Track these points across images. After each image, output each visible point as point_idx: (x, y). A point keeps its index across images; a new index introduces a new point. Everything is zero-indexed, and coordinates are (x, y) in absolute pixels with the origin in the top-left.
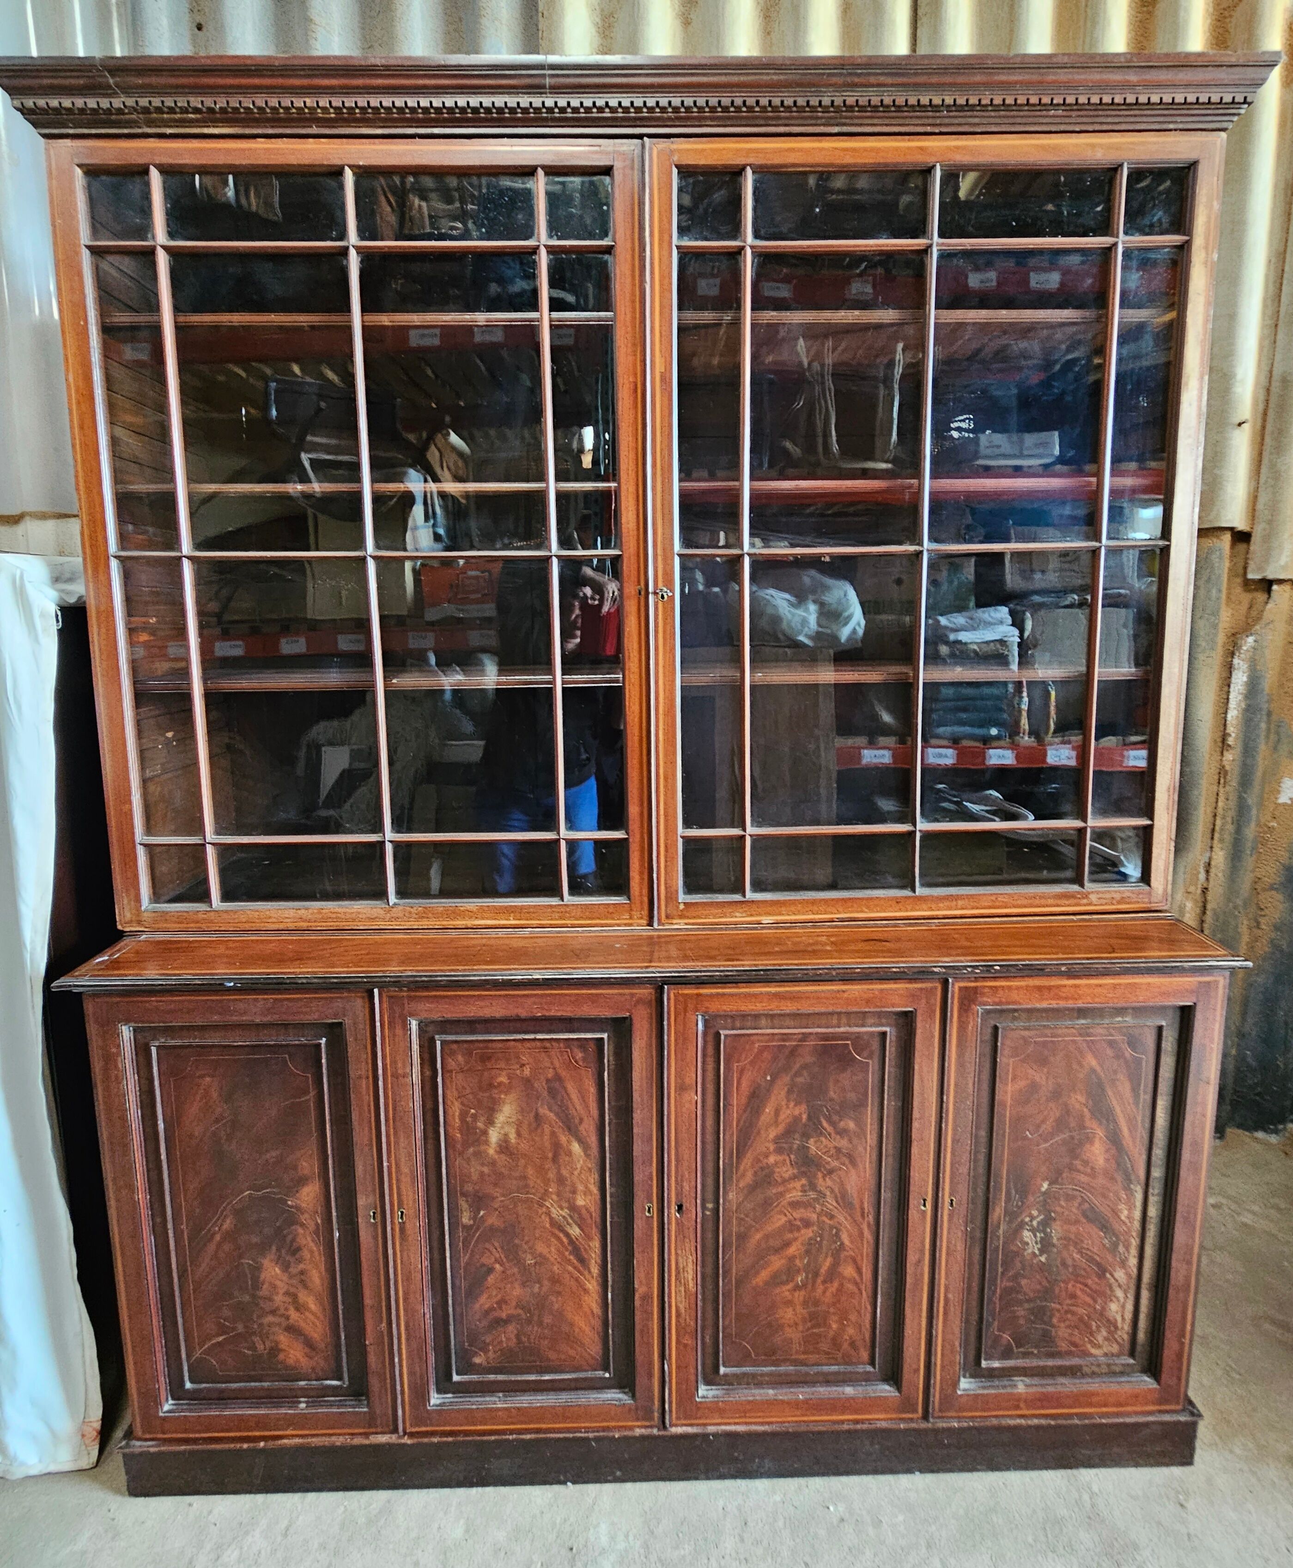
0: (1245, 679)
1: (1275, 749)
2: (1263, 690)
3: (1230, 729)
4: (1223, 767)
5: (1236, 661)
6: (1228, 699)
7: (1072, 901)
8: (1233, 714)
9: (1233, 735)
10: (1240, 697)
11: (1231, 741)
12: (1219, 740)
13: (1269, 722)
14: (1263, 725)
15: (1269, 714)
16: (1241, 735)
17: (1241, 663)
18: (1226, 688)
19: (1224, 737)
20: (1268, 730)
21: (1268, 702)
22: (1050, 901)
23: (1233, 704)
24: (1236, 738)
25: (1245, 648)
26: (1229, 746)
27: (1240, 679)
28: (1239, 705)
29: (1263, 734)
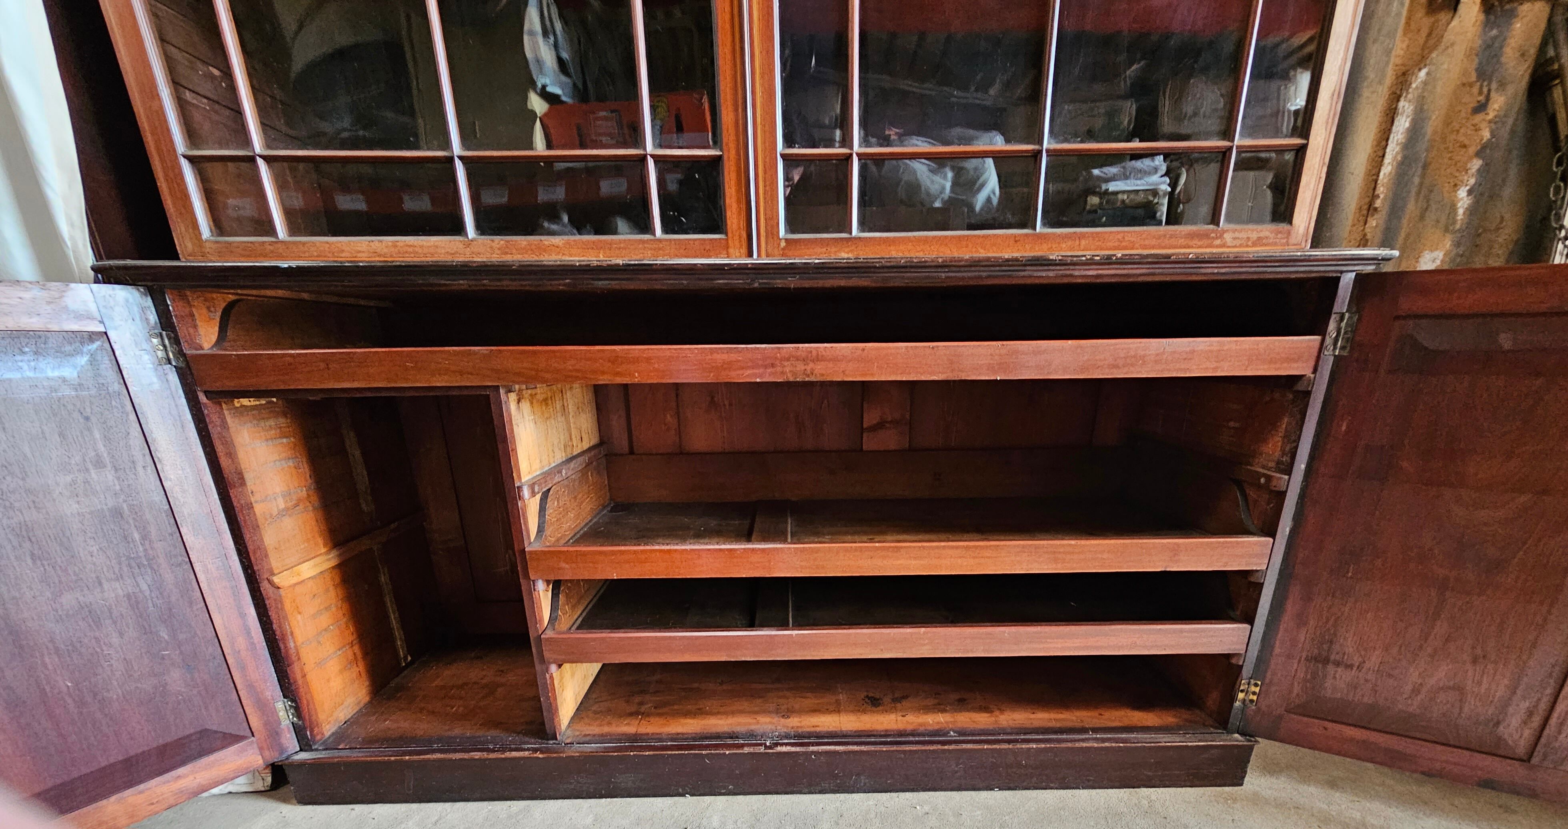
0: (1407, 125)
1: (1422, 217)
2: (1426, 133)
3: (1381, 190)
4: (1365, 235)
5: (1402, 104)
6: (1384, 156)
7: (1205, 242)
8: (1387, 169)
9: (1382, 196)
10: (1398, 149)
11: (1378, 203)
12: (1366, 207)
13: (1423, 176)
14: (1416, 180)
15: (1425, 167)
16: (1391, 194)
17: (1407, 105)
18: (1384, 143)
19: (1374, 197)
20: (1421, 184)
21: (1427, 150)
22: (1182, 241)
23: (1388, 159)
24: (1385, 199)
25: (1414, 86)
26: (1376, 209)
27: (1402, 124)
28: (1395, 158)
29: (1414, 190)
